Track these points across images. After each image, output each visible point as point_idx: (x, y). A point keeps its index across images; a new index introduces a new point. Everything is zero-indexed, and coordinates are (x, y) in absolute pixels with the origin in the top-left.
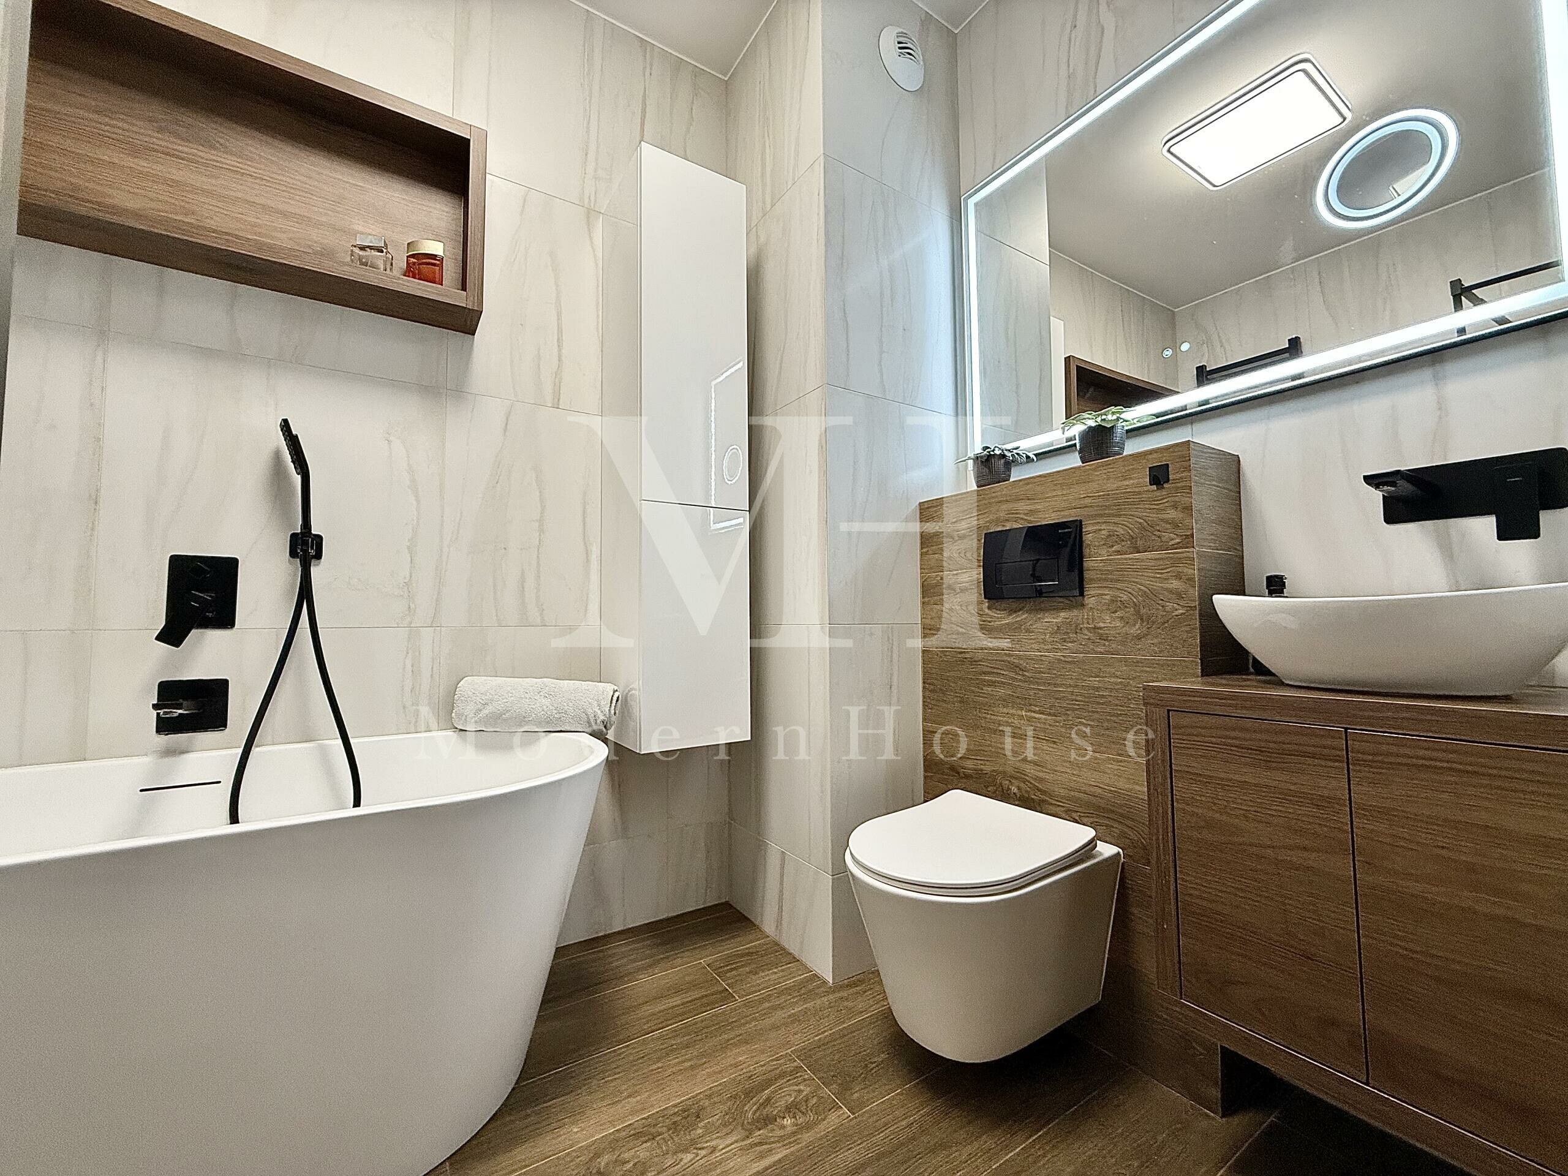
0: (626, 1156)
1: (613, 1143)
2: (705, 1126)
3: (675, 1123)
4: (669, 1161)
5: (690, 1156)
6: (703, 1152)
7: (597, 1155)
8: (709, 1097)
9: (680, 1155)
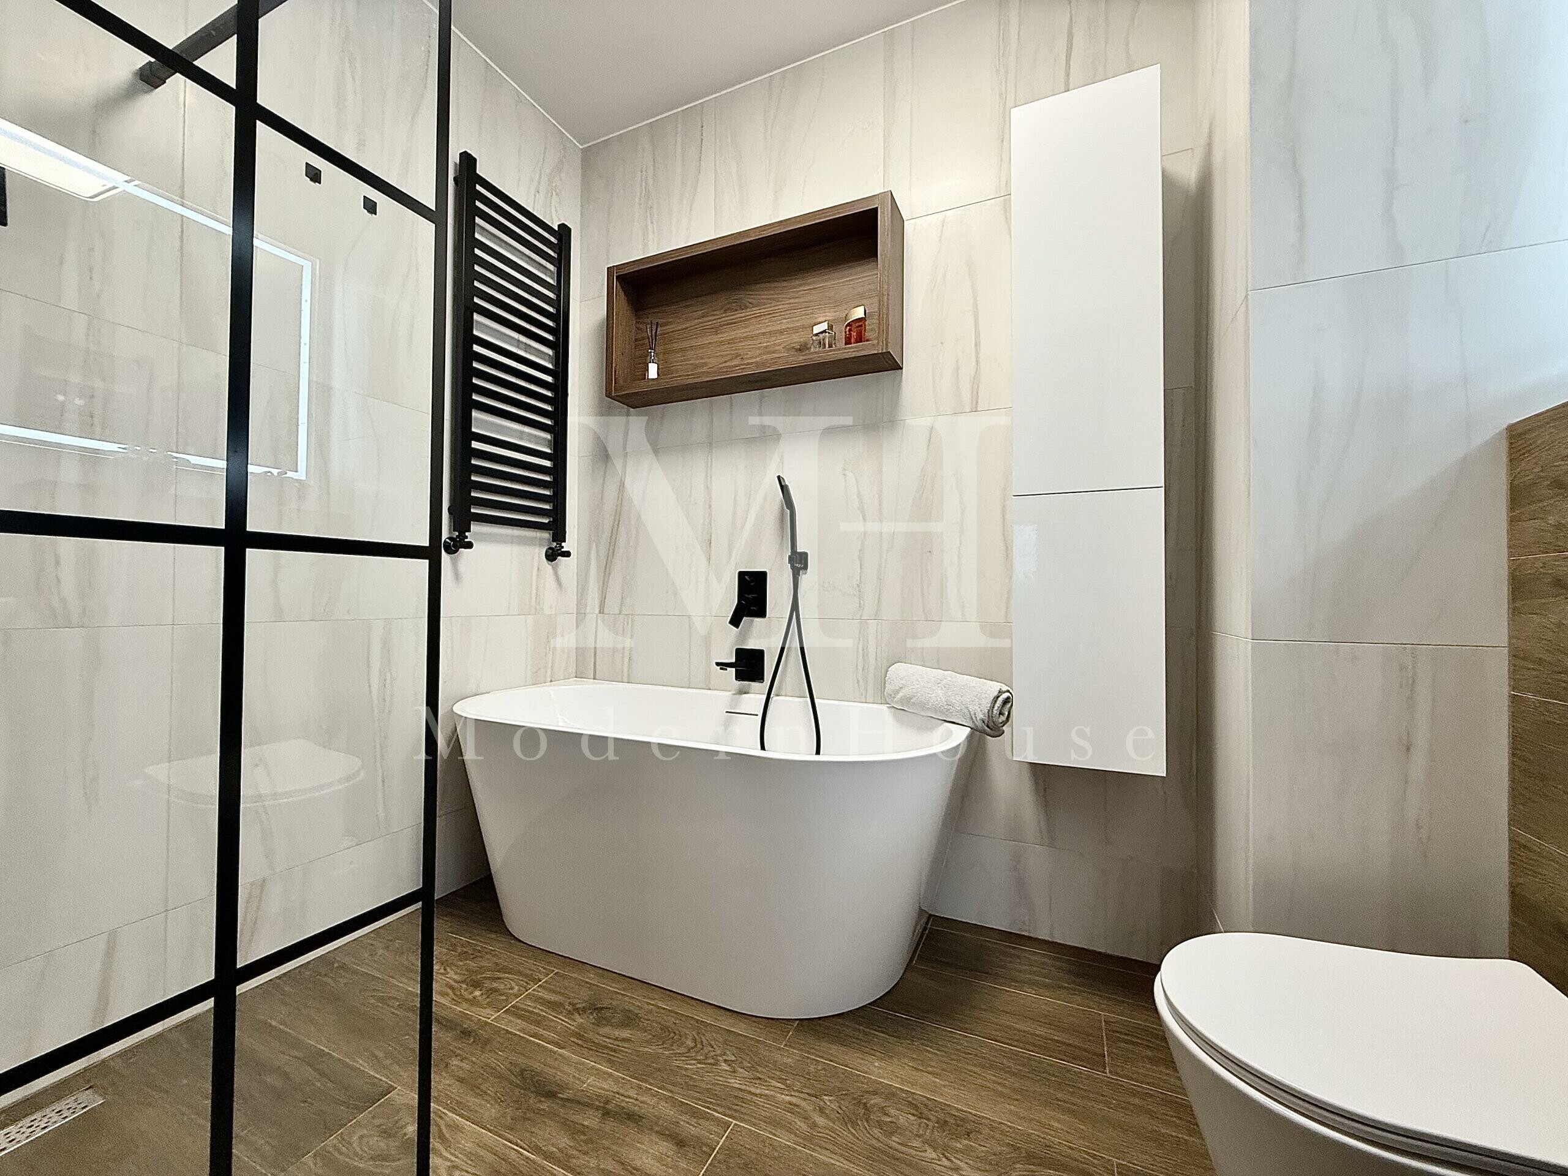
0: (893, 1112)
1: (891, 1094)
2: (966, 1145)
3: (946, 1122)
4: (916, 1143)
5: (934, 1155)
6: (945, 1162)
7: (875, 1093)
8: (992, 1129)
9: (927, 1147)
